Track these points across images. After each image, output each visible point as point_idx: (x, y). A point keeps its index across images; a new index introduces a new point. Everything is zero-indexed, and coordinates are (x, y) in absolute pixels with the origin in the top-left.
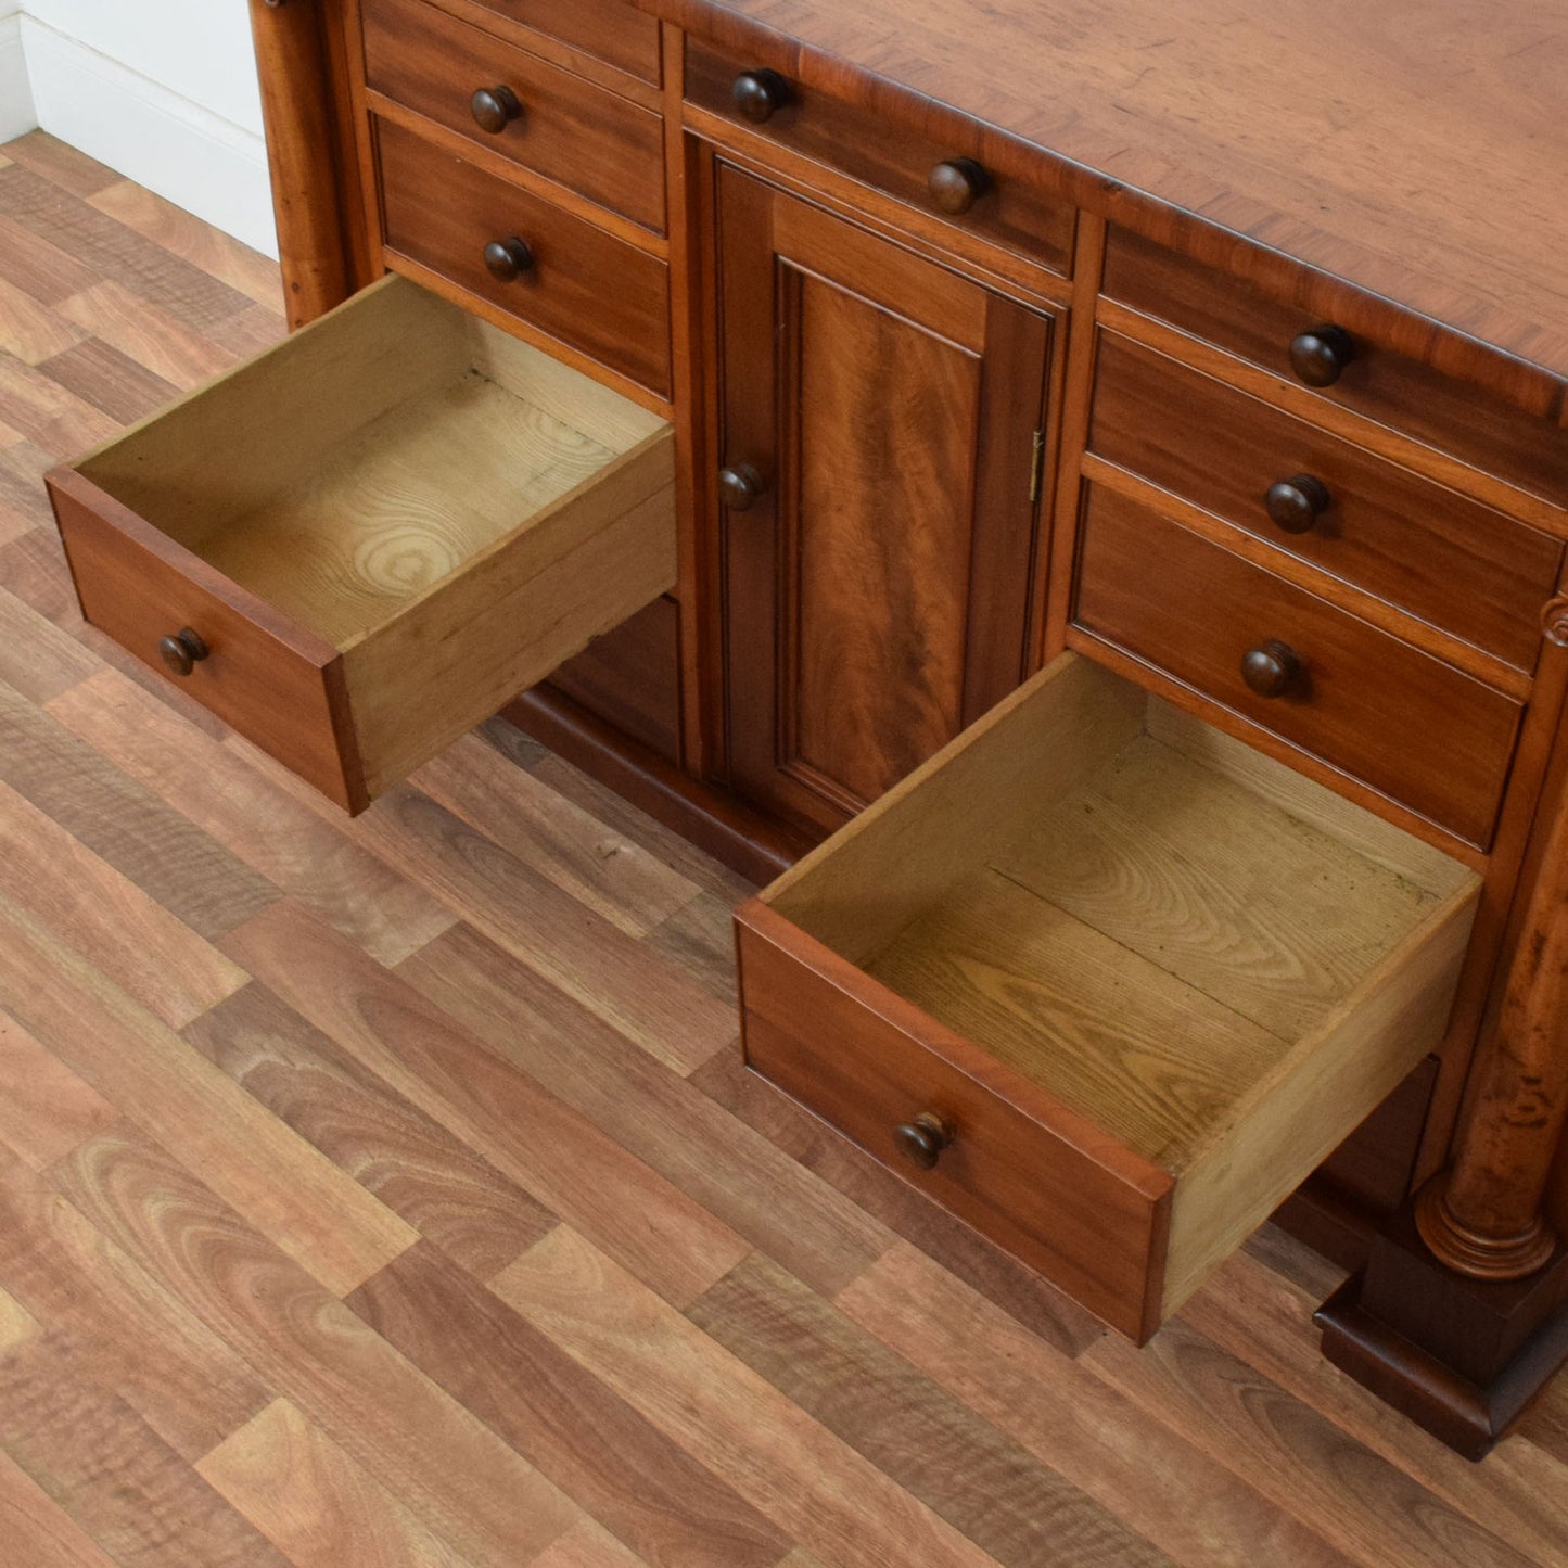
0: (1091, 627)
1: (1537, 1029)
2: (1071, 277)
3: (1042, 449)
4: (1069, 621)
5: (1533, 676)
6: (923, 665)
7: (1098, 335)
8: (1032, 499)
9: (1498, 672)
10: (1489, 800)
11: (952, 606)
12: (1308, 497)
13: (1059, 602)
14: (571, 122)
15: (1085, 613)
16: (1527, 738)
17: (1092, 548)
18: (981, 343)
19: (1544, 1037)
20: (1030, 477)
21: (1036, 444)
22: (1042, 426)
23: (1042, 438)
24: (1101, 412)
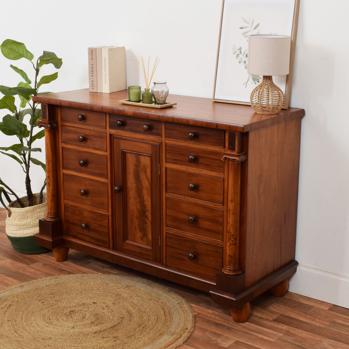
0: (169, 192)
1: (232, 226)
2: (162, 137)
3: (160, 166)
4: (166, 192)
5: (224, 174)
6: (145, 213)
7: (166, 144)
8: (159, 175)
9: (220, 176)
10: (222, 197)
11: (150, 199)
12: (194, 157)
13: (164, 190)
14: (93, 138)
15: (168, 191)
16: (225, 184)
17: (168, 179)
18: (151, 153)
19: (233, 227)
20: (159, 171)
21: (159, 165)
22: (160, 163)
23: (160, 164)
24: (167, 156)
